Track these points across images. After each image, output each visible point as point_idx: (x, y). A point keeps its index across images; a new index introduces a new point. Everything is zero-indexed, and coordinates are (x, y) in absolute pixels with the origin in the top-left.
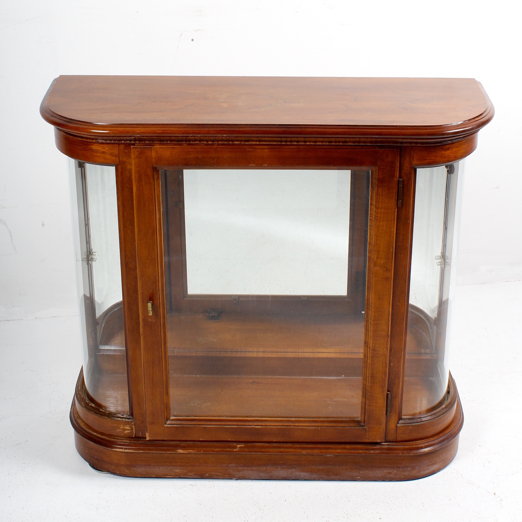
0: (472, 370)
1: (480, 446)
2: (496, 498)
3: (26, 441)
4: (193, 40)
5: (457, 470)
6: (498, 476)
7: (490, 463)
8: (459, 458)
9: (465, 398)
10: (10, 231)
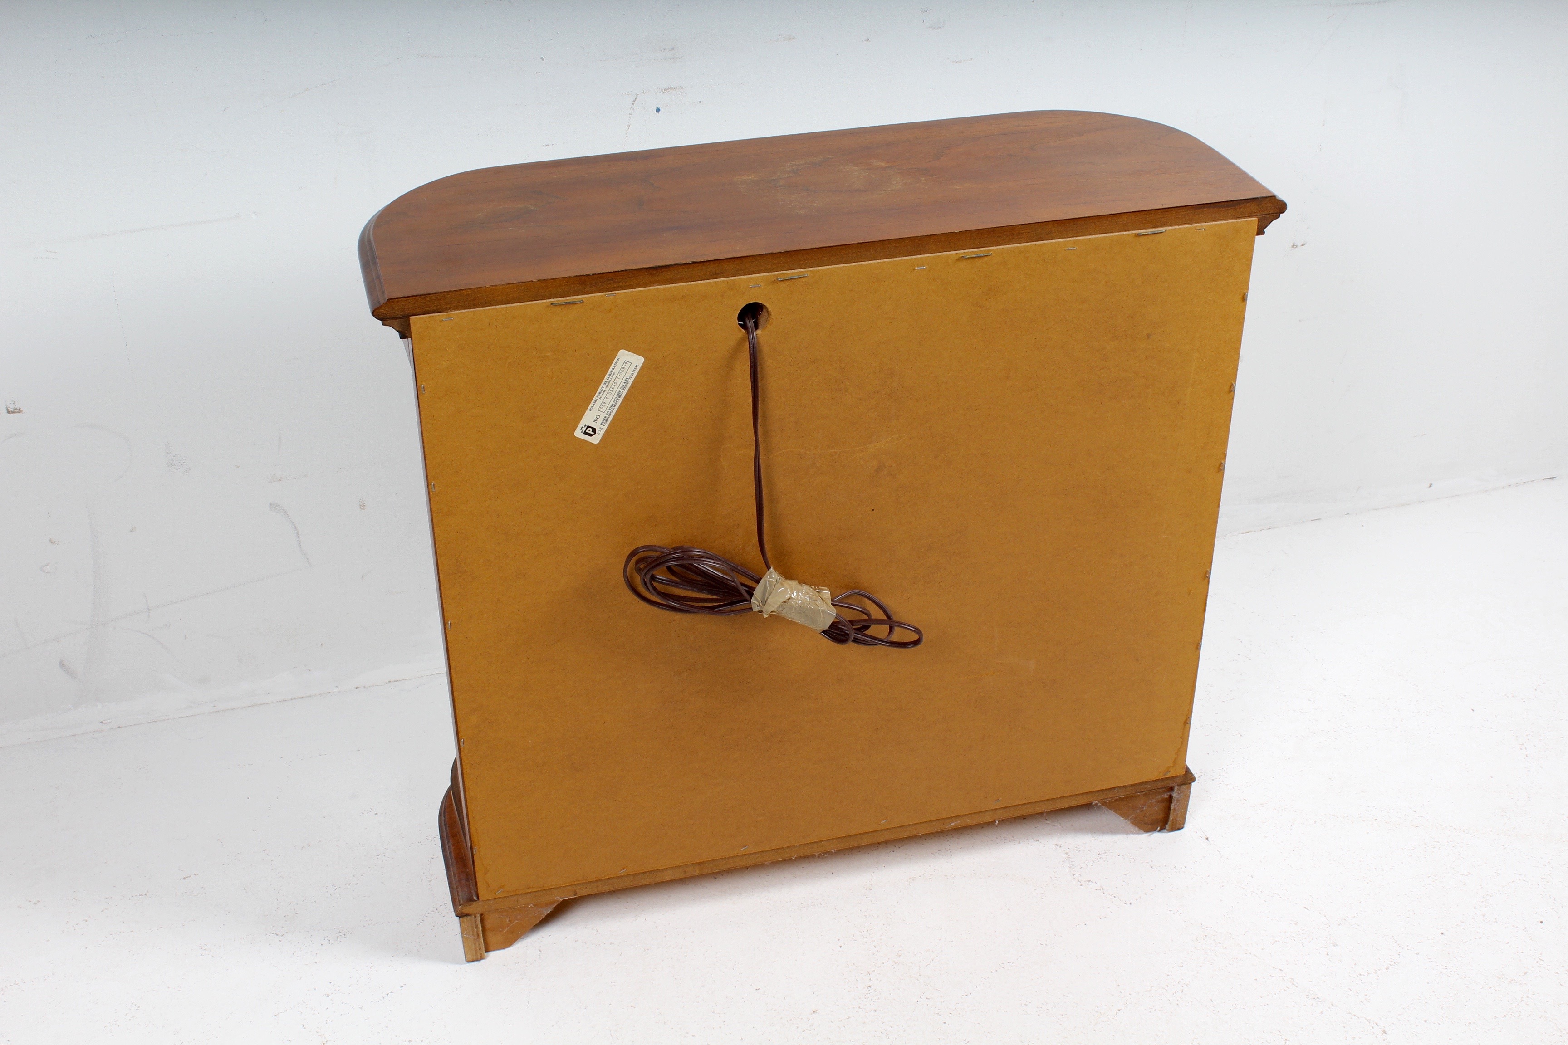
0: (1241, 735)
1: (1305, 908)
2: (1373, 1028)
3: (402, 987)
4: (658, 110)
5: (1281, 970)
6: (1360, 975)
7: (1337, 945)
8: (1276, 941)
9: (1246, 800)
10: (294, 525)
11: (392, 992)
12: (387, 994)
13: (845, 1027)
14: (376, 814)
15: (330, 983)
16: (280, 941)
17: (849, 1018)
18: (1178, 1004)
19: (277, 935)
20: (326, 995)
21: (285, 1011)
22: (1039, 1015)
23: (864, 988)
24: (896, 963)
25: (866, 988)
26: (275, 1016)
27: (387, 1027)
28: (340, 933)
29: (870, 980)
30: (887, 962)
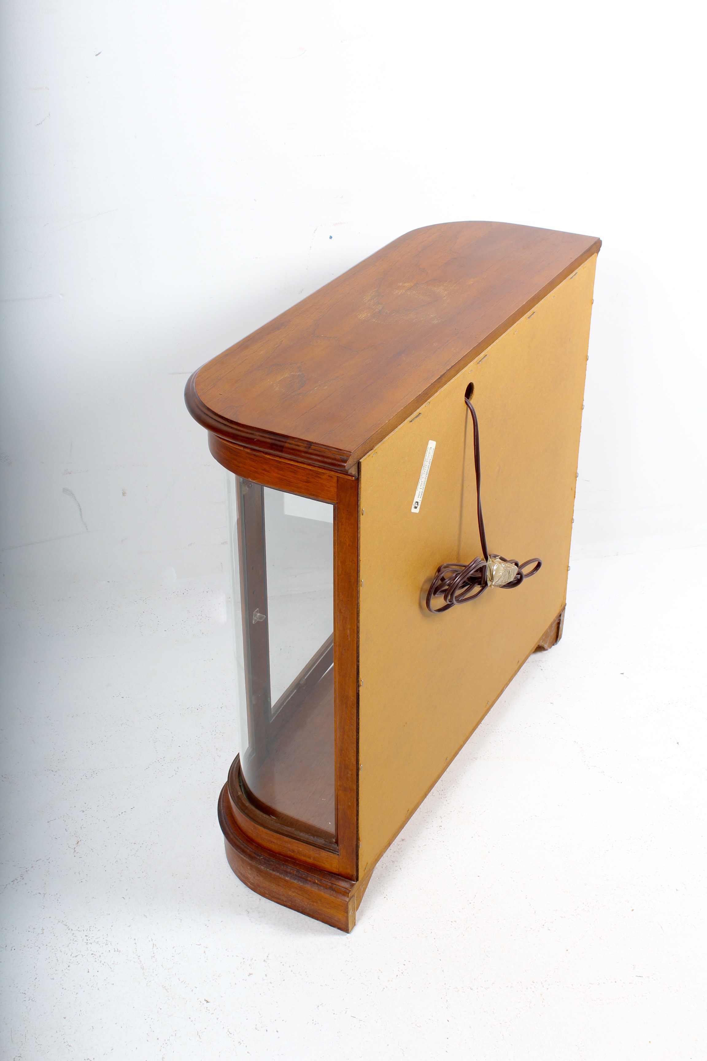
10: (78, 504)
11: (125, 812)
12: (122, 813)
13: (422, 851)
14: (123, 697)
15: (85, 803)
16: (54, 775)
17: (425, 845)
18: (647, 849)
19: (53, 771)
20: (82, 811)
21: (55, 820)
22: (553, 851)
23: (437, 827)
24: (460, 812)
25: (438, 827)
26: (48, 822)
27: (120, 834)
28: (94, 772)
29: (442, 822)
30: (454, 811)
